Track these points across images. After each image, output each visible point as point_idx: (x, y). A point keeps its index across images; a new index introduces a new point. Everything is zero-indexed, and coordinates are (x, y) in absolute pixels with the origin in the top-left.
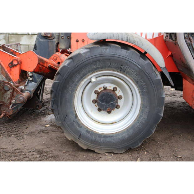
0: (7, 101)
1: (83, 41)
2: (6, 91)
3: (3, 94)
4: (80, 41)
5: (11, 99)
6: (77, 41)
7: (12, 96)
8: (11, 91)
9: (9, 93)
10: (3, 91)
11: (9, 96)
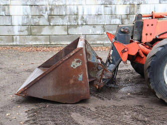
0: (98, 77)
1: (151, 34)
2: (99, 70)
3: (97, 72)
4: (149, 35)
5: (101, 76)
6: (147, 34)
7: (103, 74)
8: (102, 70)
9: (101, 71)
10: (97, 70)
11: (100, 74)
